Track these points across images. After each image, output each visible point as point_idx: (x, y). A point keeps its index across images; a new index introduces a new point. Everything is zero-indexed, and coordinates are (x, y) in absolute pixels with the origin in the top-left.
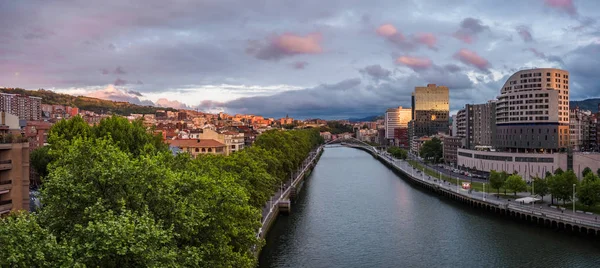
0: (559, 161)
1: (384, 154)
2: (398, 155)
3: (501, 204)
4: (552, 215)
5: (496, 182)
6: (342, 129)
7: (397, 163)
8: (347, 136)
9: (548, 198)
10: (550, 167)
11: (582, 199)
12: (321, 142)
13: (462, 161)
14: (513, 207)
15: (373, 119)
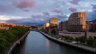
0: (83, 34)
3: (68, 43)
4: (80, 46)
5: (67, 38)
6: (34, 27)
7: (45, 34)
8: (35, 29)
9: (79, 42)
10: (80, 36)
11: (88, 43)
12: (29, 30)
13: (60, 34)
14: (70, 44)
15: (42, 25)
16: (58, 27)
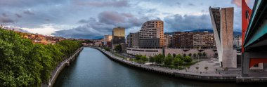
0: (160, 51)
1: (103, 50)
2: (107, 50)
3: (138, 65)
4: (156, 69)
5: (138, 58)
6: (89, 42)
7: (106, 52)
8: (91, 44)
9: (154, 63)
10: (157, 54)
11: (165, 63)
12: (83, 46)
13: (128, 51)
14: (142, 66)
15: (100, 39)
16: (126, 42)
